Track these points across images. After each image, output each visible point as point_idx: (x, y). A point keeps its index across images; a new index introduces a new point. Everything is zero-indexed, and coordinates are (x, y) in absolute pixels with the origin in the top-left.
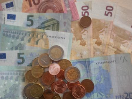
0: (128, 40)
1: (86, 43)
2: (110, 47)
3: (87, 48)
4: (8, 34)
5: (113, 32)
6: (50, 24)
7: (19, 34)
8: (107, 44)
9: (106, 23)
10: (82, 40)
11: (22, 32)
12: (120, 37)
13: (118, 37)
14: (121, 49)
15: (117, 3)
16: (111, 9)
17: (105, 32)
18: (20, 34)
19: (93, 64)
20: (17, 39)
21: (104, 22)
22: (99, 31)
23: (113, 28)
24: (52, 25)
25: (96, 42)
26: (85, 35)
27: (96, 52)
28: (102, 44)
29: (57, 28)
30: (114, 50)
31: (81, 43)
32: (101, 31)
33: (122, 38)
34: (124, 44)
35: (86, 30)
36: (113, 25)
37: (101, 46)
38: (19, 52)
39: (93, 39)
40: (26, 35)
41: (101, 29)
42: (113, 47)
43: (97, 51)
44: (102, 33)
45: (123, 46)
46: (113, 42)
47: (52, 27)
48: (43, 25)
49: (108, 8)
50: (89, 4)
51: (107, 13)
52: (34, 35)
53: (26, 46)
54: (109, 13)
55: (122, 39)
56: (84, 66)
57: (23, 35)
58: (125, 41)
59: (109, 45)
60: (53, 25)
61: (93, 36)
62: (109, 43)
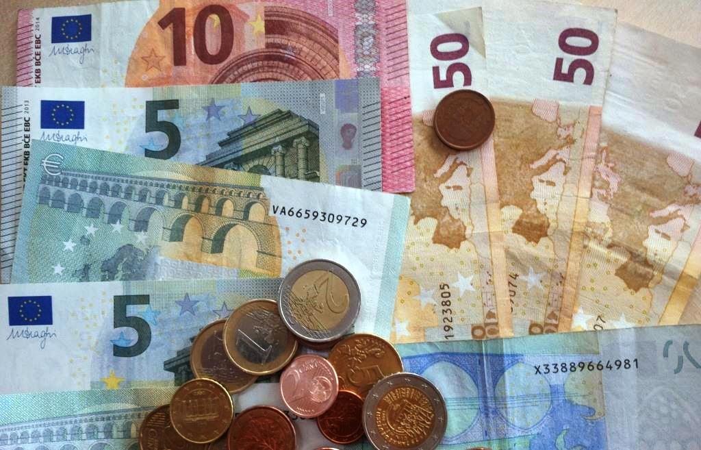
0: (684, 204)
1: (468, 232)
2: (592, 245)
3: (473, 256)
4: (68, 192)
5: (602, 166)
6: (269, 143)
7: (123, 195)
8: (578, 228)
9: (566, 120)
10: (447, 218)
11: (138, 187)
12: (643, 189)
13: (628, 188)
14: (650, 256)
15: (616, 11)
16: (585, 42)
17: (560, 167)
18: (128, 195)
19: (520, 369)
20: (115, 222)
21: (551, 117)
22: (532, 162)
23: (604, 144)
24: (280, 148)
25: (519, 223)
26: (458, 188)
27: (521, 277)
28: (550, 231)
29: (307, 159)
30: (616, 260)
31: (437, 232)
32: (543, 162)
33: (652, 193)
34: (661, 228)
35: (462, 163)
36: (601, 130)
37: (543, 240)
38: (120, 293)
39: (502, 206)
40: (159, 200)
41: (542, 155)
42: (610, 246)
43: (525, 273)
44: (545, 176)
45: (658, 236)
46: (607, 220)
47: (283, 156)
48: (232, 147)
49: (572, 41)
50: (467, 24)
51: (565, 69)
52: (206, 202)
53: (159, 259)
54: (574, 66)
55: (654, 201)
56: (467, 379)
57: (142, 199)
58: (671, 209)
59: (585, 235)
60: (287, 143)
61: (501, 193)
62: (588, 224)
